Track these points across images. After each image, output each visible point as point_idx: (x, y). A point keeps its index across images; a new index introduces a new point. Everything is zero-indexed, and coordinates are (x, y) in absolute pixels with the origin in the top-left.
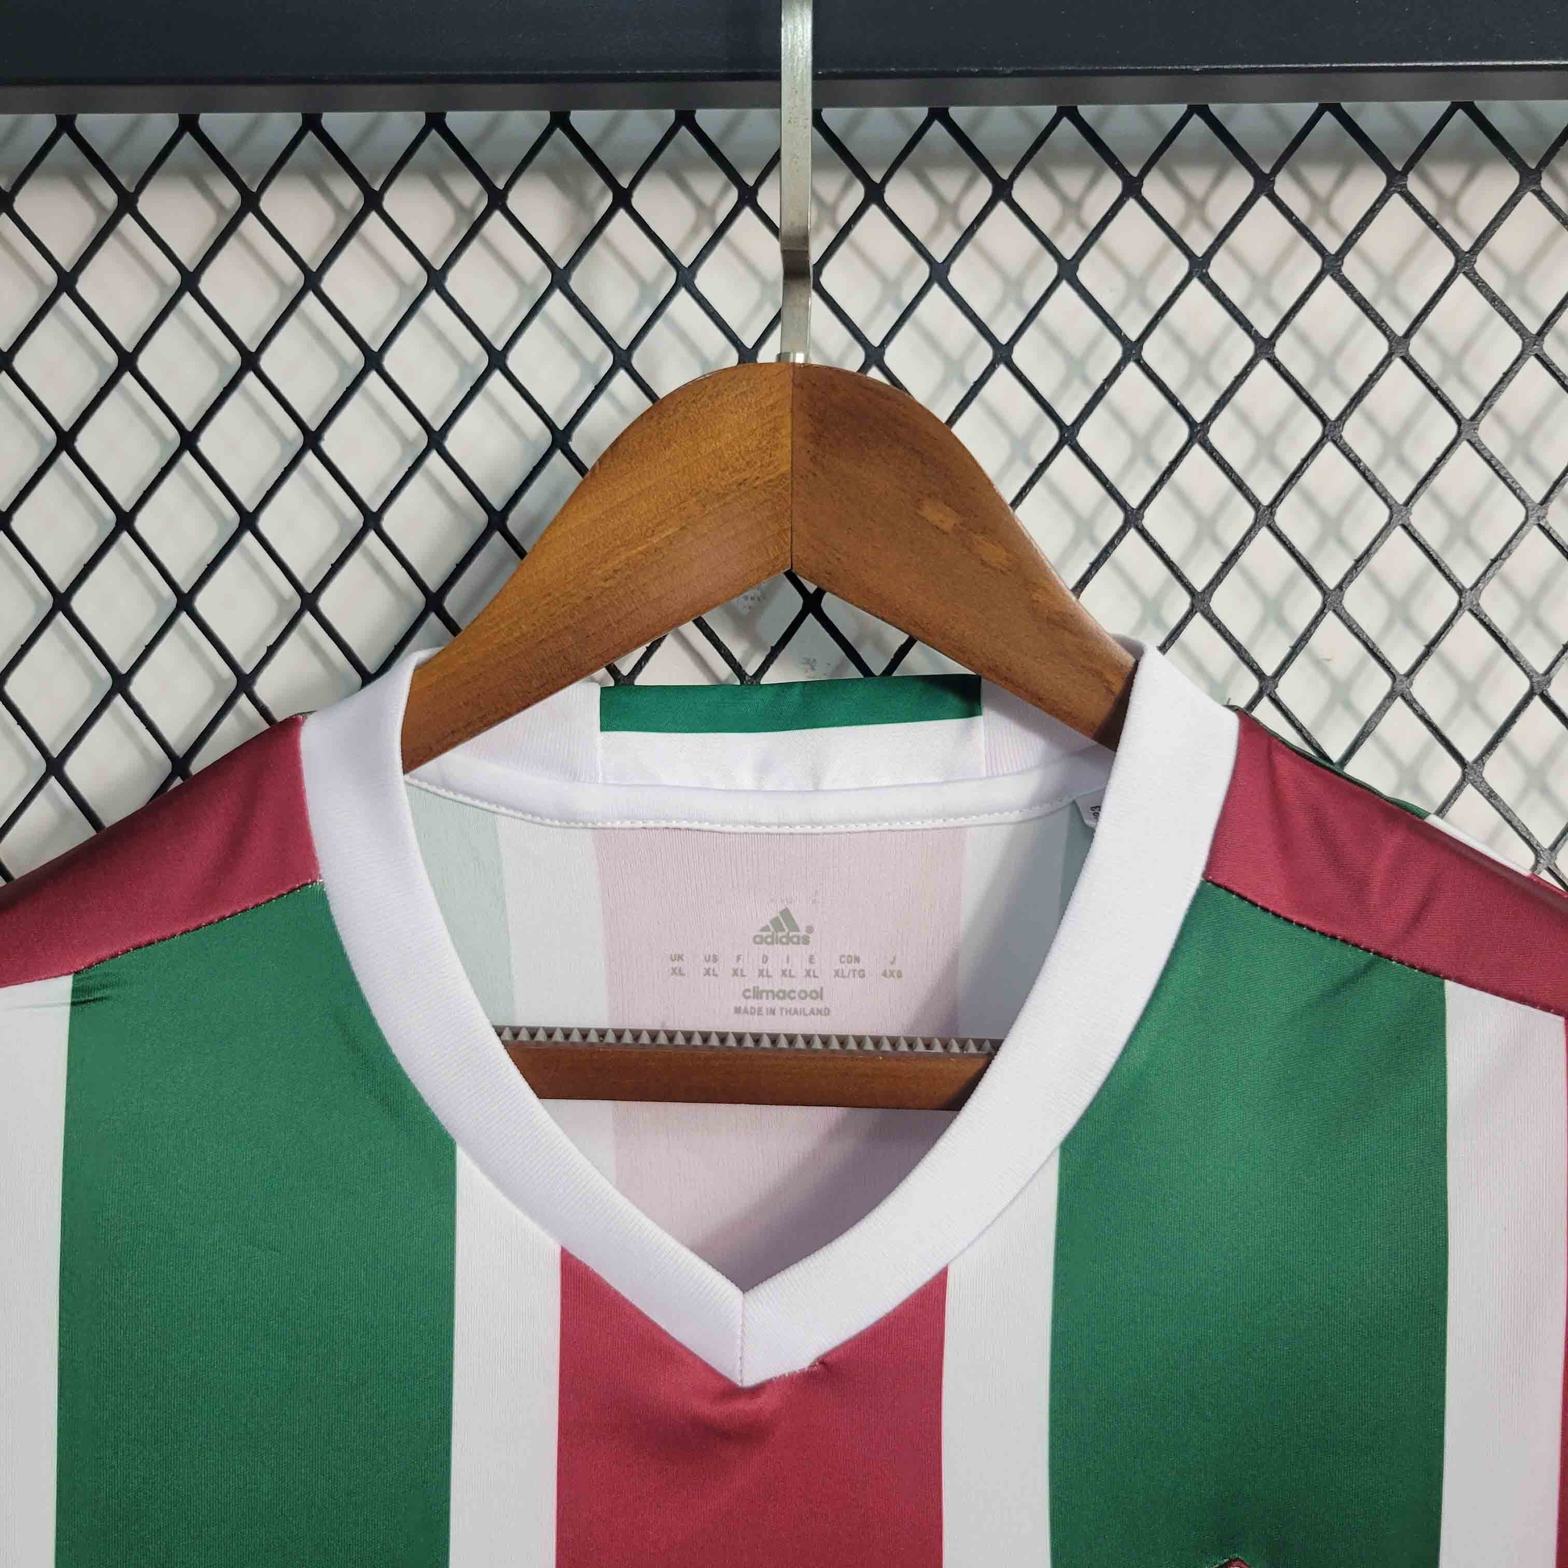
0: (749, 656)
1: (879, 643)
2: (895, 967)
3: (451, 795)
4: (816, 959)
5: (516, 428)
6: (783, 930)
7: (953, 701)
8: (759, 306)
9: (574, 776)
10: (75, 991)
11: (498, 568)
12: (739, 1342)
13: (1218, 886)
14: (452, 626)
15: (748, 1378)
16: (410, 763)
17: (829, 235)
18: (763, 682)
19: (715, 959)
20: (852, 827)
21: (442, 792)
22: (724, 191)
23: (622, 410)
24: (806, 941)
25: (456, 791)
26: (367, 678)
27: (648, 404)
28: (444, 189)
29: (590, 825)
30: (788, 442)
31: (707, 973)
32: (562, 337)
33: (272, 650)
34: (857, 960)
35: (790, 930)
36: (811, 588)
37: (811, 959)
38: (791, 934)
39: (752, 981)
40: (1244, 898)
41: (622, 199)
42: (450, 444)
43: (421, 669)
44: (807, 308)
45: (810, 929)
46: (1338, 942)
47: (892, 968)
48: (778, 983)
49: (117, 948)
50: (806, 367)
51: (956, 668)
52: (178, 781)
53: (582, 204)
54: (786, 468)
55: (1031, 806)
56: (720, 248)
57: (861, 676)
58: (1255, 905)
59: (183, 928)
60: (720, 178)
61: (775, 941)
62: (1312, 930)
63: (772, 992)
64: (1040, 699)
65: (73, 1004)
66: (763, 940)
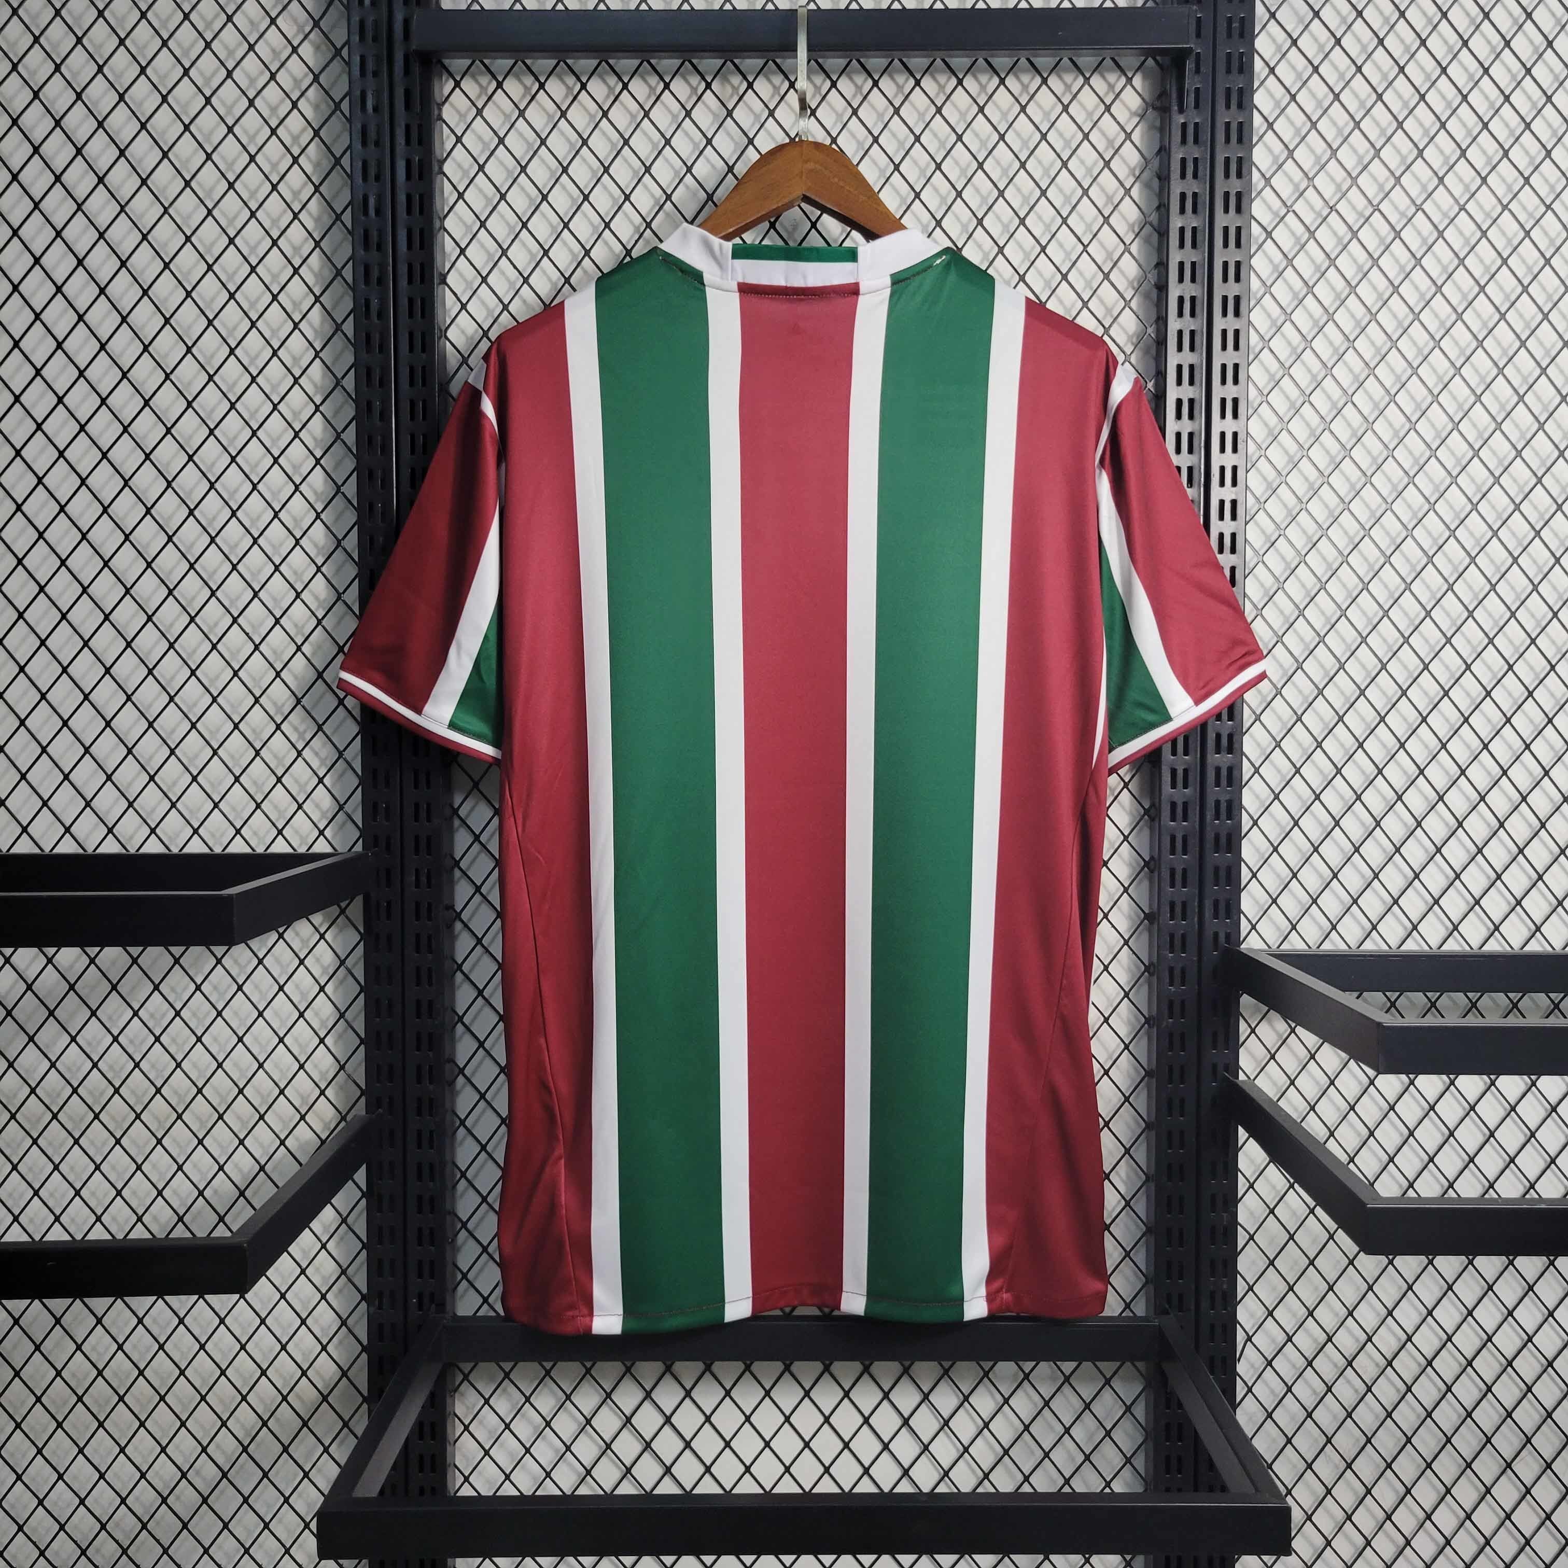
60: (782, 78)
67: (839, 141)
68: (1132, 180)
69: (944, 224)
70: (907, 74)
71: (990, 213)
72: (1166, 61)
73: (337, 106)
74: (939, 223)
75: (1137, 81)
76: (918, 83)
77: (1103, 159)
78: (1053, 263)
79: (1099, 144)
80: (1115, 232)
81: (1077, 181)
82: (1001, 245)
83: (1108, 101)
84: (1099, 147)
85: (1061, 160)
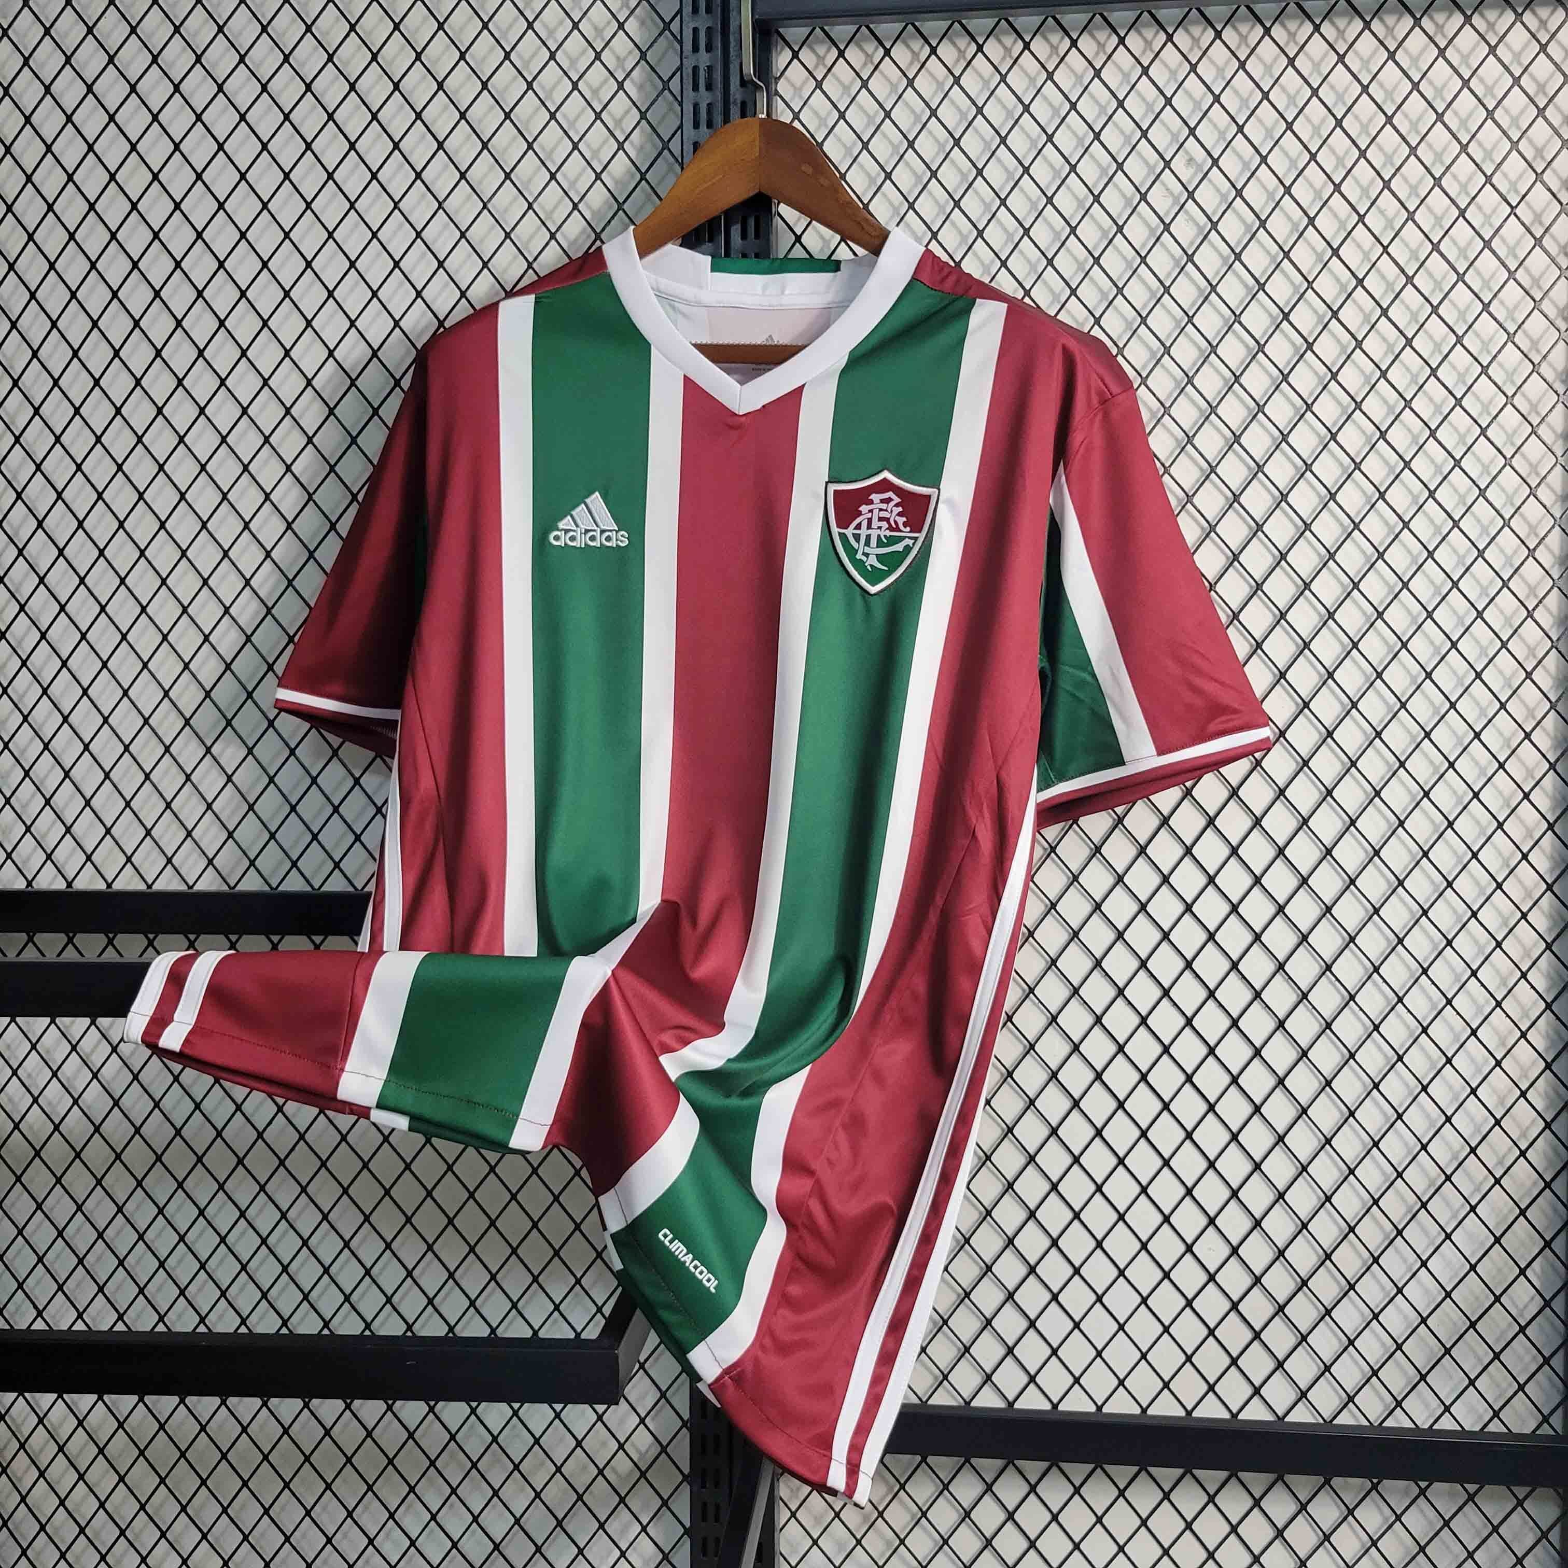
9: (701, 287)
12: (738, 401)
15: (741, 412)
30: (758, 145)
54: (757, 154)
65: (535, 303)
71: (1399, 174)
73: (666, 84)
77: (1537, 106)
78: (1473, 228)
79: (1531, 90)
80: (1550, 190)
81: (1504, 132)
82: (1412, 210)
83: (1544, 38)
84: (1531, 93)
85: (1487, 109)
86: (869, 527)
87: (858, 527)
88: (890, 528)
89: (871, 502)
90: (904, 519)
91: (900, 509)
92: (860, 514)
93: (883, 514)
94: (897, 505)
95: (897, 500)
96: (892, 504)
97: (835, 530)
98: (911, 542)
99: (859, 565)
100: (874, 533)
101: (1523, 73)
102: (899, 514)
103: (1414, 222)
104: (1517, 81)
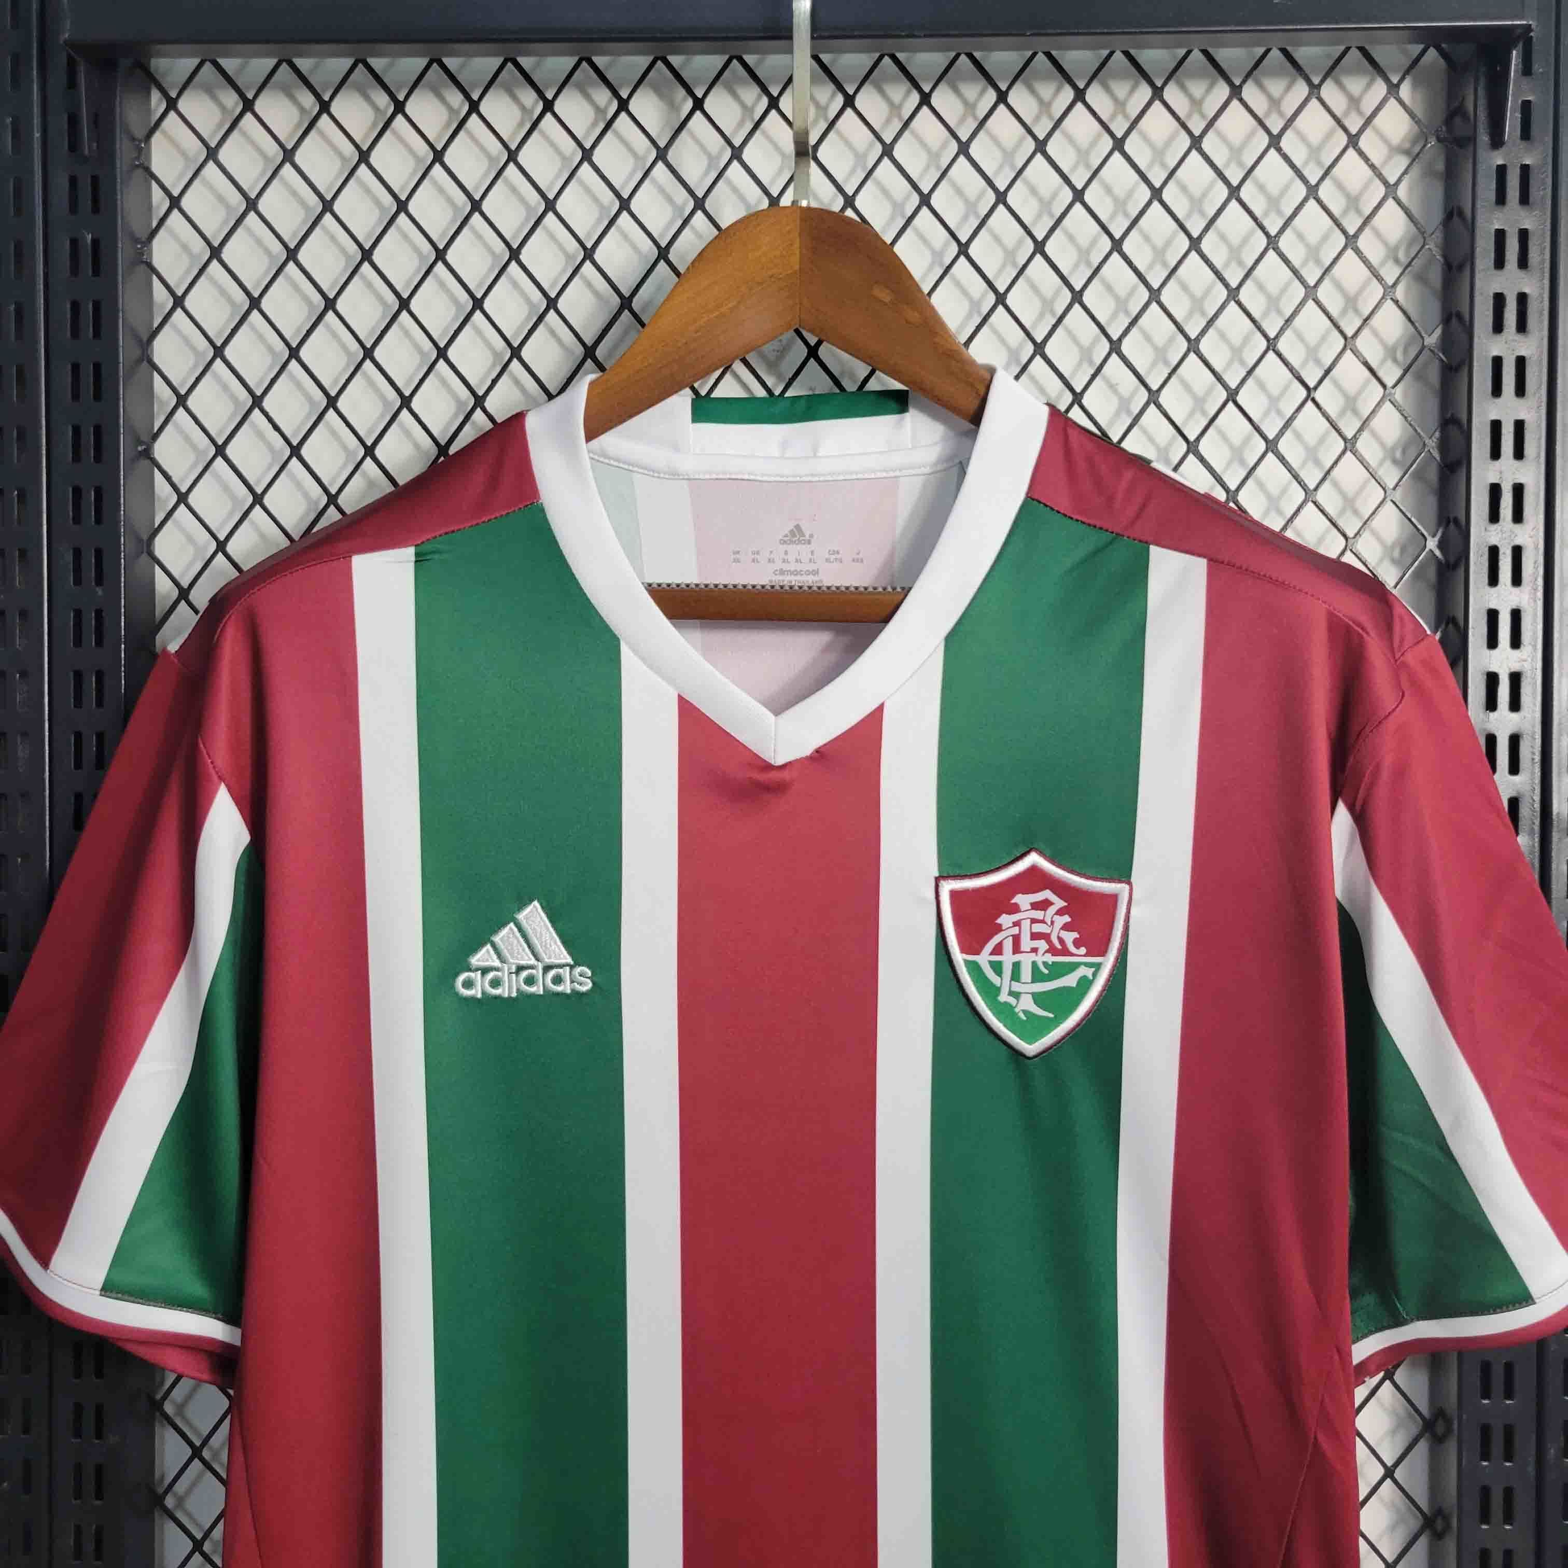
0: (776, 385)
1: (852, 376)
2: (861, 556)
3: (607, 461)
4: (815, 553)
5: (635, 248)
6: (796, 536)
7: (893, 405)
8: (781, 170)
9: (676, 448)
10: (417, 555)
11: (626, 333)
12: (773, 742)
13: (1033, 499)
14: (601, 368)
15: (779, 761)
16: (590, 436)
17: (823, 126)
18: (786, 396)
19: (758, 553)
20: (835, 478)
21: (602, 459)
22: (759, 99)
23: (699, 236)
24: (809, 542)
25: (609, 458)
26: (551, 397)
27: (716, 232)
28: (588, 97)
29: (686, 477)
30: (798, 252)
31: (753, 561)
32: (662, 190)
33: (494, 382)
34: (838, 553)
35: (800, 537)
36: (813, 341)
37: (812, 552)
38: (801, 538)
39: (779, 565)
40: (1046, 506)
41: (698, 105)
42: (598, 256)
43: (592, 384)
44: (808, 175)
45: (811, 536)
46: (1097, 529)
47: (858, 556)
48: (792, 567)
49: (437, 533)
50: (809, 209)
51: (898, 386)
52: (442, 459)
53: (673, 106)
54: (797, 267)
55: (936, 464)
56: (758, 134)
57: (838, 391)
58: (1052, 509)
59: (469, 525)
60: (756, 90)
61: (792, 542)
62: (1084, 523)
63: (790, 571)
64: (938, 400)
65: (416, 561)
66: (785, 542)
67: (858, 203)
68: (1397, 271)
69: (1049, 350)
70: (983, 82)
71: (1134, 331)
72: (1464, 51)
74: (1039, 349)
75: (1405, 91)
76: (1002, 97)
77: (1344, 232)
78: (1250, 420)
79: (1336, 206)
80: (1366, 364)
81: (1295, 272)
82: (1155, 387)
83: (1354, 127)
84: (1336, 210)
85: (1267, 234)
86: (1016, 949)
87: (998, 950)
88: (1052, 950)
89: (1015, 909)
90: (1075, 935)
91: (1067, 919)
92: (999, 929)
93: (1038, 928)
94: (1060, 912)
95: (1059, 903)
96: (1052, 910)
97: (959, 957)
98: (1089, 972)
99: (1004, 1011)
100: (1026, 960)
101: (1322, 179)
102: (1066, 927)
103: (1159, 406)
104: (1312, 191)
